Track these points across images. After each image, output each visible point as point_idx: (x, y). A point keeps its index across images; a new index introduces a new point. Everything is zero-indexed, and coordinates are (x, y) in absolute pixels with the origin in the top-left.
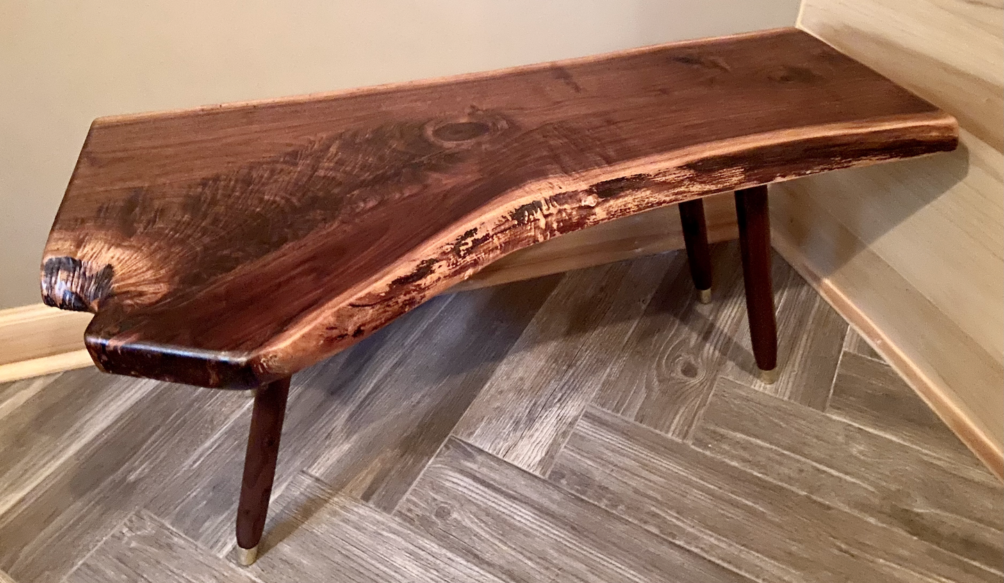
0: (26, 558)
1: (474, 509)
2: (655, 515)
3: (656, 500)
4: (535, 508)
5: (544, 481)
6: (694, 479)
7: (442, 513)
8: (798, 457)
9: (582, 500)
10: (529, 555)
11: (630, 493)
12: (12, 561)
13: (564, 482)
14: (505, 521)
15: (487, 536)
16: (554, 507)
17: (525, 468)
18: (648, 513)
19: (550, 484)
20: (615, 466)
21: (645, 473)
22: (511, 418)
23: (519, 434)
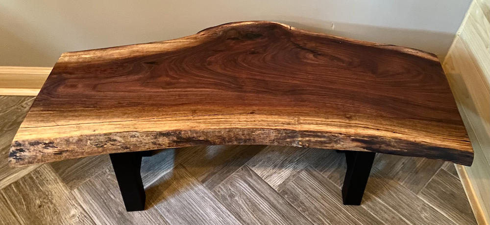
0: (68, 173)
1: (245, 198)
2: (319, 220)
3: (323, 214)
4: (270, 204)
5: (278, 194)
6: (343, 209)
7: (232, 196)
8: (395, 212)
9: (292, 206)
10: (261, 222)
11: (313, 208)
12: (63, 172)
13: (286, 196)
14: (256, 206)
15: (247, 210)
16: (278, 206)
17: (272, 186)
18: (317, 218)
19: (280, 195)
20: (311, 195)
21: (322, 201)
22: (273, 163)
23: (274, 171)
